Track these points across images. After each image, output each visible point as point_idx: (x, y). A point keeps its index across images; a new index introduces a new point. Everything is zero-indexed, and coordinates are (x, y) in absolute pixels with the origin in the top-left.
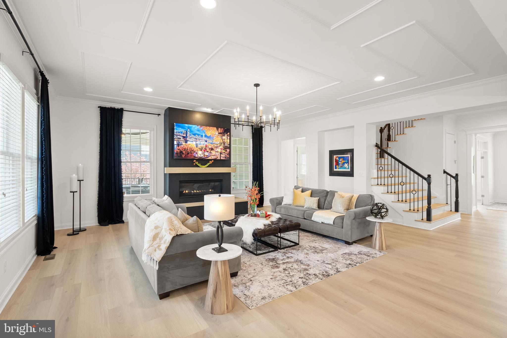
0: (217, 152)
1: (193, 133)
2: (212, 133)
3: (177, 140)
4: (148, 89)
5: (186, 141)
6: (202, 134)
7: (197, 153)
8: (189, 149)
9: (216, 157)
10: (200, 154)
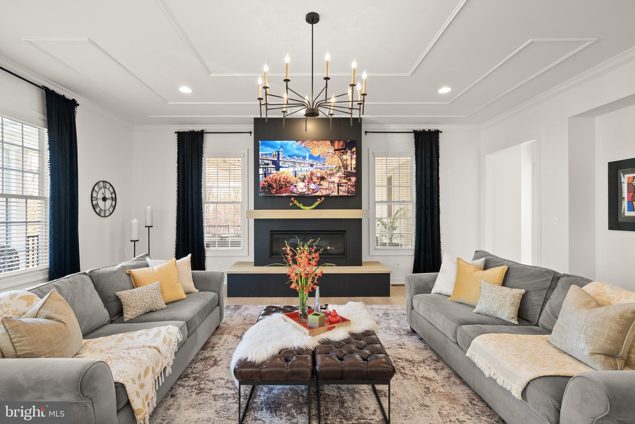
0: (331, 183)
1: (290, 154)
2: (322, 151)
3: (263, 167)
4: (185, 90)
5: (278, 168)
6: (305, 155)
7: (295, 186)
8: (283, 180)
9: (331, 192)
10: (301, 187)
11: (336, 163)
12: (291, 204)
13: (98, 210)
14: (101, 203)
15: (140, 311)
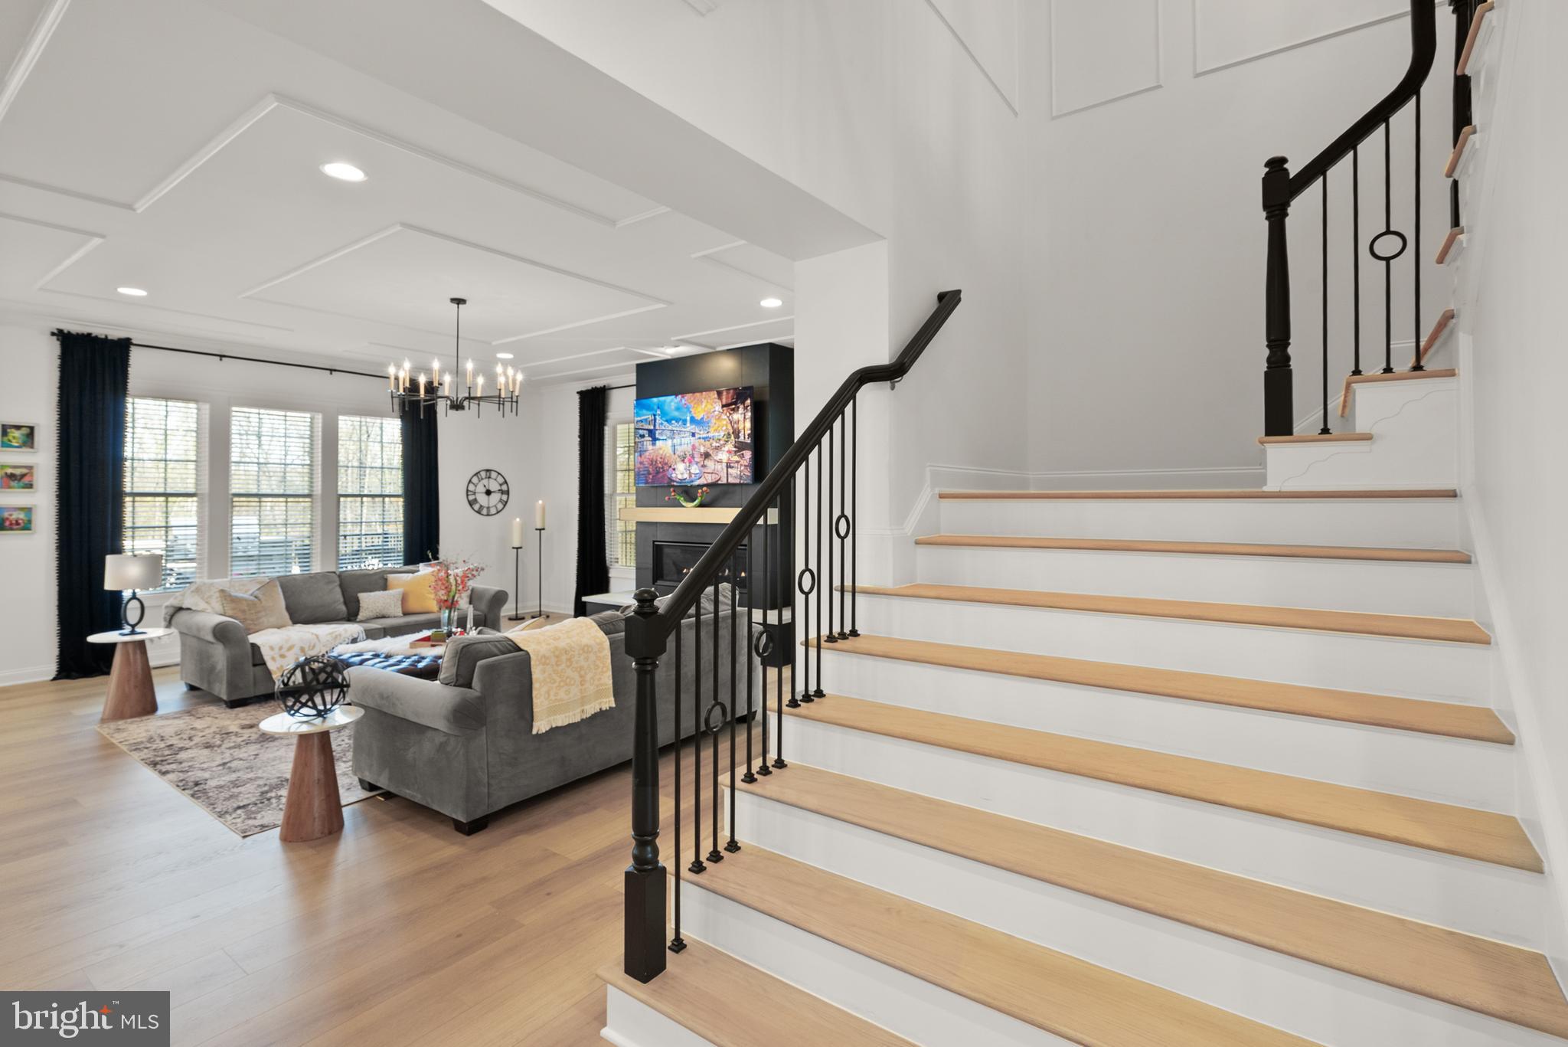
0: (718, 462)
1: (668, 418)
2: (706, 409)
5: (655, 440)
6: (685, 418)
7: (675, 469)
8: (660, 460)
9: (717, 477)
10: (680, 472)
11: (724, 428)
12: (669, 499)
13: (477, 507)
14: (482, 499)
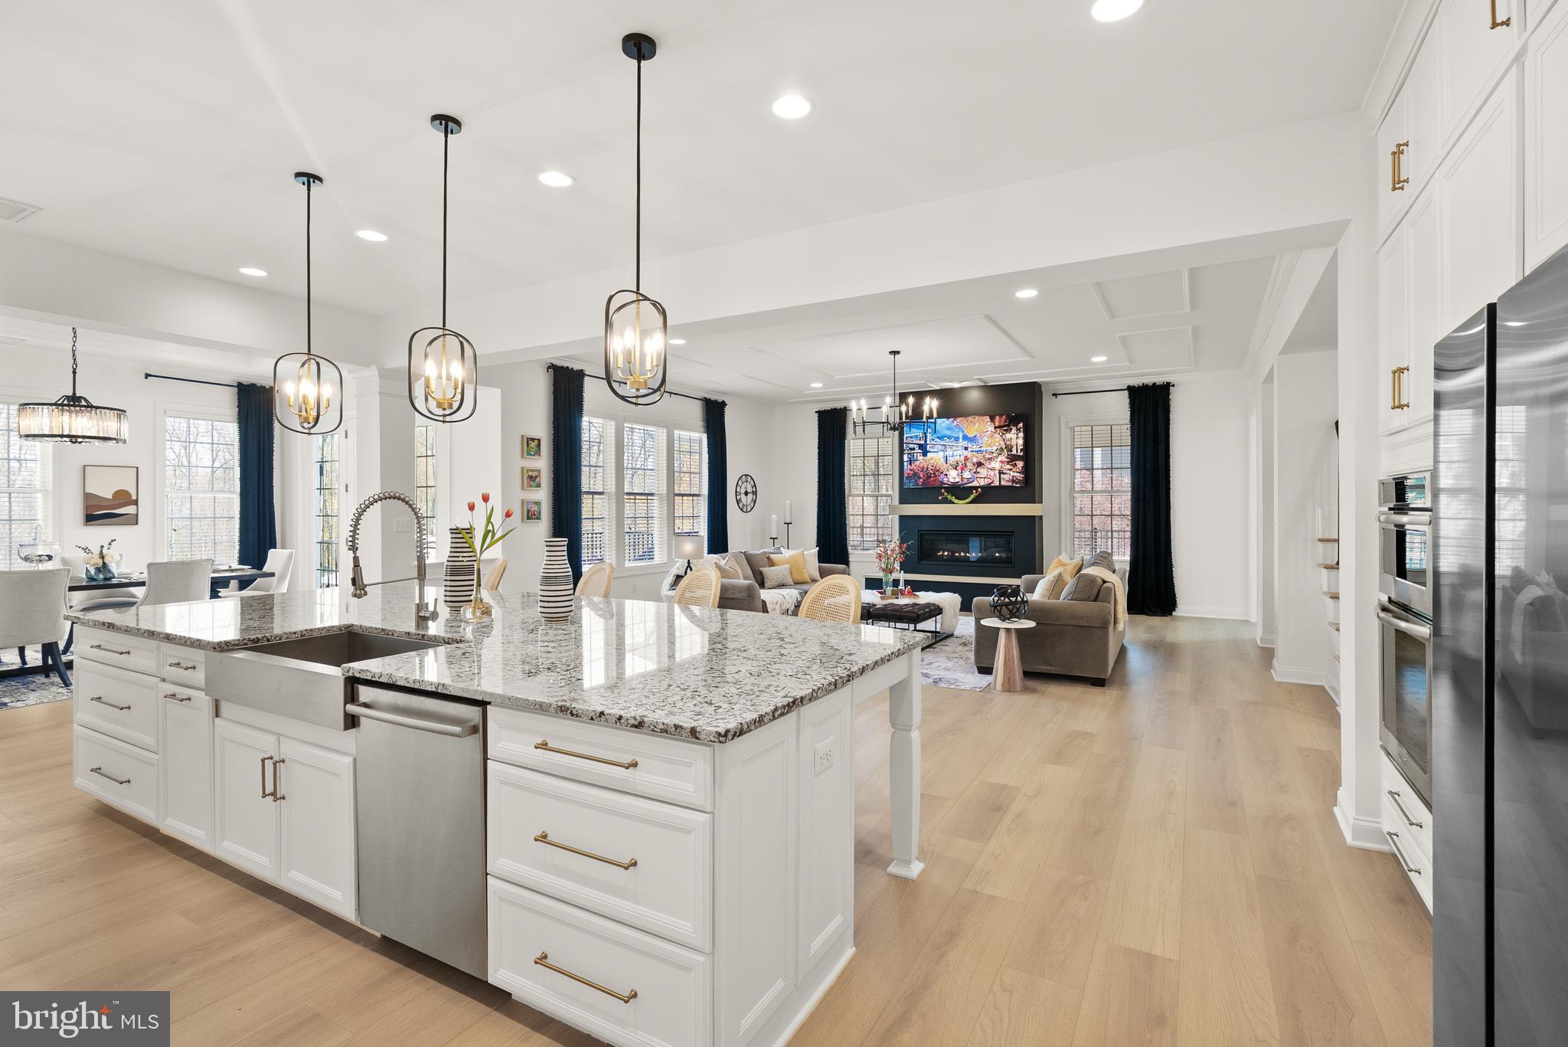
1: (939, 435)
3: (908, 452)
5: (925, 454)
6: (957, 436)
7: (946, 475)
9: (990, 481)
10: (953, 477)
11: (997, 444)
12: (940, 498)
13: (741, 505)
14: (744, 498)
15: (775, 584)
